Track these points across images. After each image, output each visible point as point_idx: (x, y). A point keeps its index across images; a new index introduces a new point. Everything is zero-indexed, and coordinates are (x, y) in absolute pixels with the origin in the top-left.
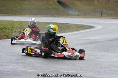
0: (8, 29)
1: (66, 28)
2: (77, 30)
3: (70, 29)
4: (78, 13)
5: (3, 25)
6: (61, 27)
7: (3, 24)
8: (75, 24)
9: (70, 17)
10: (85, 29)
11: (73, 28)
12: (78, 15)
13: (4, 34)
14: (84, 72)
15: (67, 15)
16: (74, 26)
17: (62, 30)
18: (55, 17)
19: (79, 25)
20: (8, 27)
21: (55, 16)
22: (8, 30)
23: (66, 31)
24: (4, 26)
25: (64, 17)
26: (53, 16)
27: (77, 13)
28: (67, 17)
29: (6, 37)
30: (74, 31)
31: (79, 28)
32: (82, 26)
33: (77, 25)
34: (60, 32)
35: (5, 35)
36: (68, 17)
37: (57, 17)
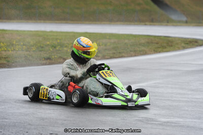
0: (66, 47)
1: (165, 45)
2: (184, 48)
3: (172, 46)
4: (187, 18)
5: (57, 39)
6: (157, 43)
7: (57, 37)
8: (182, 38)
9: (173, 25)
10: (197, 46)
11: (177, 44)
12: (186, 22)
13: (59, 55)
14: (195, 120)
15: (168, 22)
16: (180, 41)
17: (159, 48)
18: (146, 25)
19: (188, 39)
20: (65, 42)
21: (147, 23)
22: (65, 49)
23: (164, 50)
24: (59, 41)
25: (162, 25)
26: (144, 23)
27: (184, 19)
28: (167, 25)
29: (62, 60)
30: (179, 49)
31: (187, 44)
32: (193, 41)
33: (185, 38)
34: (154, 51)
35: (60, 57)
36: (170, 26)
37: (151, 25)
